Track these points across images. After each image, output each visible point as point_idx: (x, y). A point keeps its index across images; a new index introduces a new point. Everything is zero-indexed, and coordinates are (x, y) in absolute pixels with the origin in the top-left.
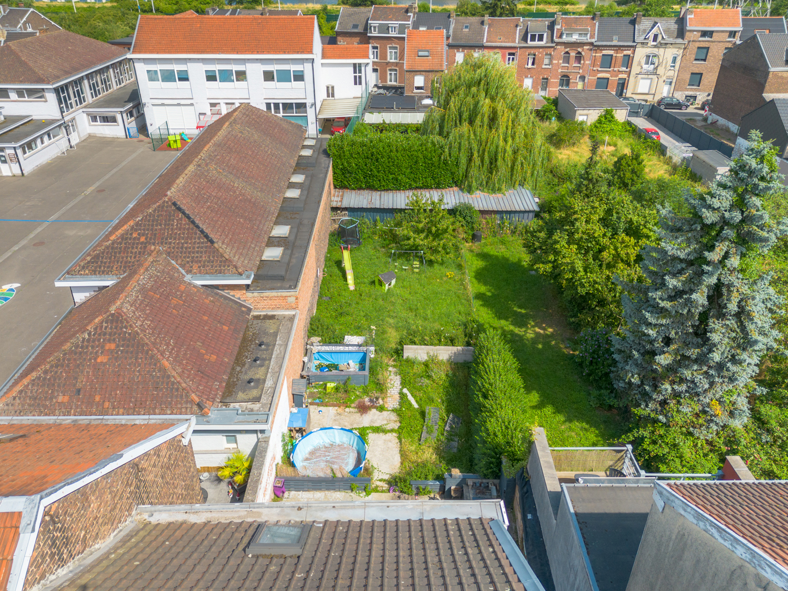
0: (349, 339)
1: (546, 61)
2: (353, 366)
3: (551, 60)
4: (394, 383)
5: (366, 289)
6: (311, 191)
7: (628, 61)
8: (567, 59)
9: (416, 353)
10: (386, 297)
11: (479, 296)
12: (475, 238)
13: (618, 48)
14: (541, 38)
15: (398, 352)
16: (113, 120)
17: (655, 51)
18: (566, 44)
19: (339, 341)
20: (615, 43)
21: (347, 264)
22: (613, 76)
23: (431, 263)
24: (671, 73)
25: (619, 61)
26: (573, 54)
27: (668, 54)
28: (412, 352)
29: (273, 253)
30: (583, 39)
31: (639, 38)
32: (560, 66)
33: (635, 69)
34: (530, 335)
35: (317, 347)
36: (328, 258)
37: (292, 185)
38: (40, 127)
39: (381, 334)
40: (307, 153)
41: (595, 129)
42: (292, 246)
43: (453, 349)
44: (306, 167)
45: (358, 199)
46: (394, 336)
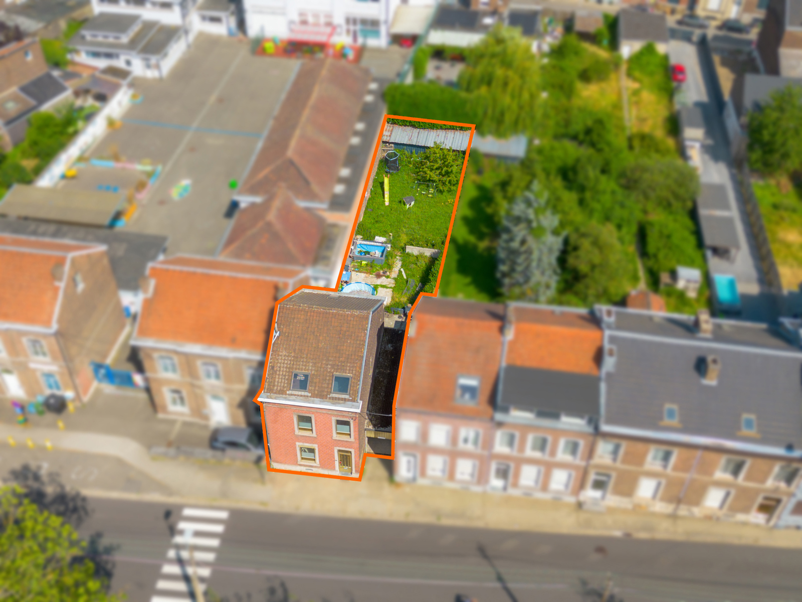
0: (378, 238)
2: (378, 254)
4: (398, 265)
5: (395, 206)
6: (366, 136)
9: (413, 250)
10: (405, 213)
11: (464, 219)
12: (480, 173)
15: (404, 249)
16: (220, 20)
19: (372, 239)
21: (387, 187)
23: (441, 192)
28: (410, 249)
29: (339, 189)
34: (483, 245)
35: (360, 241)
36: (375, 181)
37: (356, 133)
38: (169, 34)
39: (397, 237)
40: (369, 98)
41: (636, 60)
42: (351, 183)
43: (433, 250)
44: (367, 113)
45: (402, 135)
46: (404, 238)
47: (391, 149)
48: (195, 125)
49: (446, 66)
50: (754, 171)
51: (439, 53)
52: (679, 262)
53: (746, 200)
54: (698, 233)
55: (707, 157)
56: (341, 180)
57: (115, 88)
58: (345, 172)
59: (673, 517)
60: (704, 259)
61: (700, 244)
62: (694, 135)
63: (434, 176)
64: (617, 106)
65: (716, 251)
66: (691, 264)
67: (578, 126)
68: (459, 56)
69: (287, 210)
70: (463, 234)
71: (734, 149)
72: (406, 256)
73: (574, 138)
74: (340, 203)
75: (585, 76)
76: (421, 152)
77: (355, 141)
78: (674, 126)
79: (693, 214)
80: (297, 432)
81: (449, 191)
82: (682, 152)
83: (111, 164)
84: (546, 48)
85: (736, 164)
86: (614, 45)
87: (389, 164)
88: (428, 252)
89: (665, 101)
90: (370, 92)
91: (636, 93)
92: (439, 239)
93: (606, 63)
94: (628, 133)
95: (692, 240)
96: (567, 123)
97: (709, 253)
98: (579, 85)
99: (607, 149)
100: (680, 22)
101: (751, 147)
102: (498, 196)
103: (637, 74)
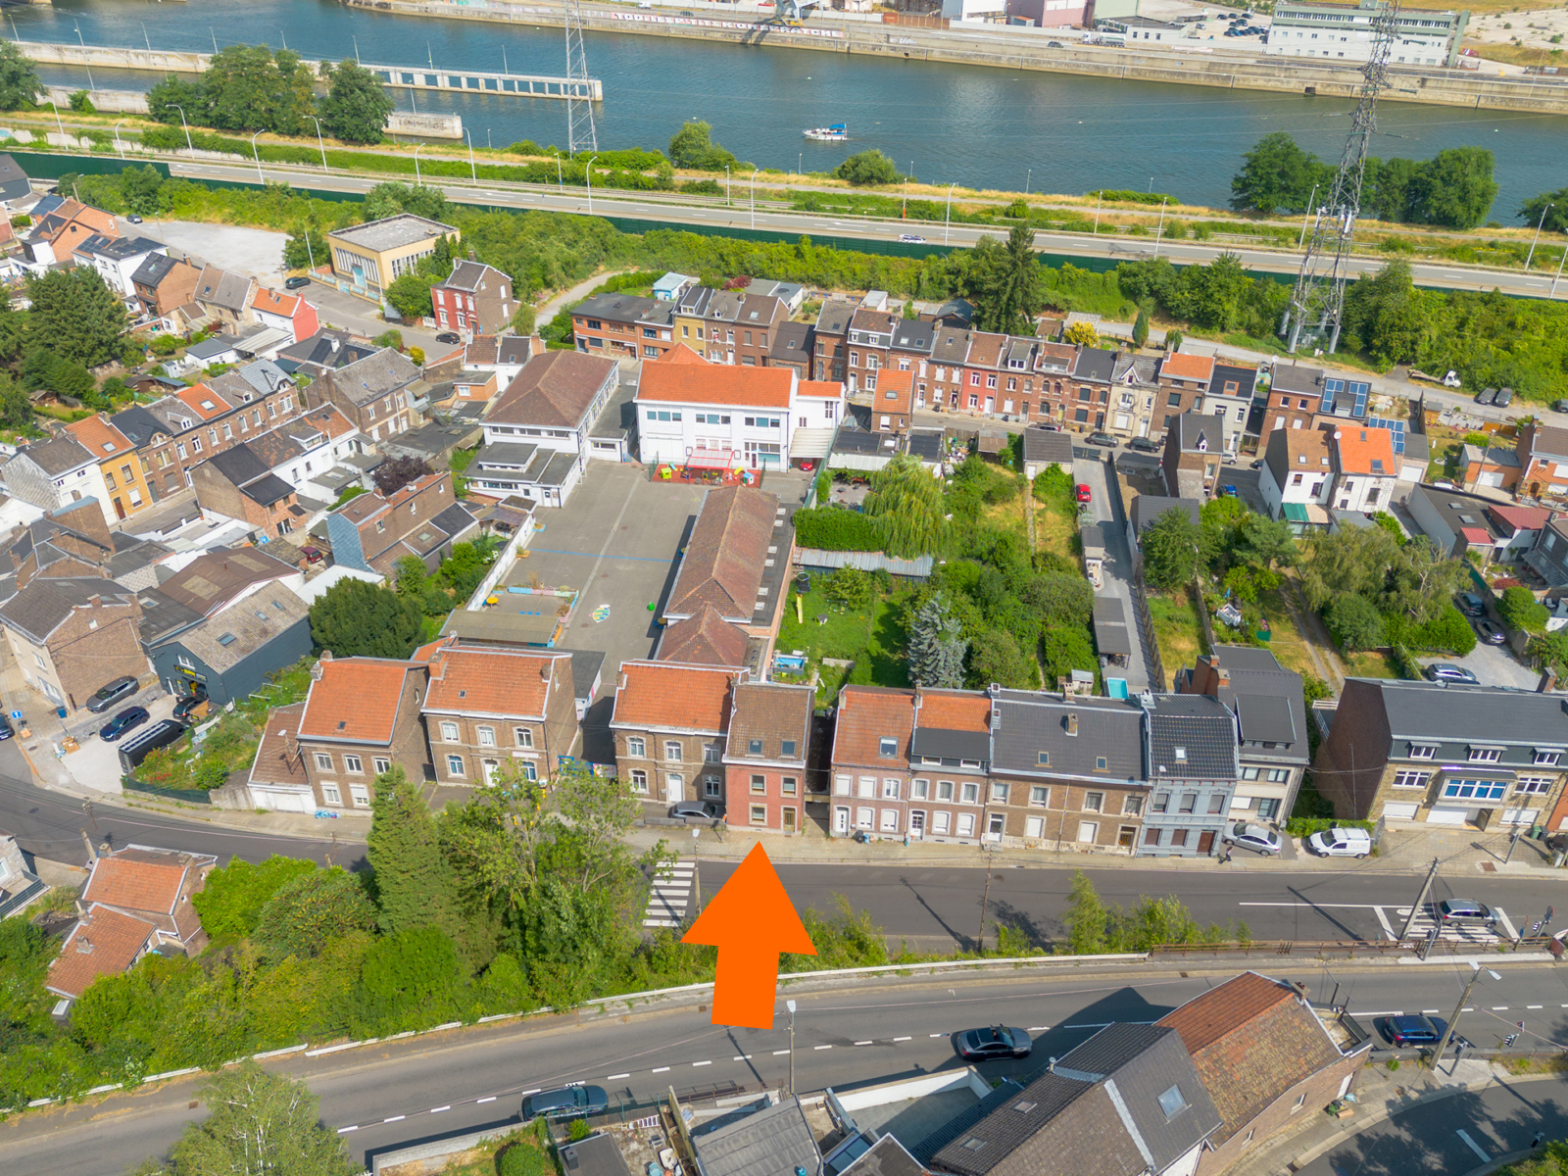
0: (795, 652)
1: (1027, 386)
2: (796, 666)
3: (1031, 386)
4: (816, 676)
5: (809, 623)
6: (781, 558)
7: (1105, 397)
8: (1047, 387)
9: (829, 662)
10: (819, 629)
11: (876, 634)
12: (888, 592)
13: (1095, 384)
14: (1021, 365)
15: (821, 661)
16: (613, 446)
17: (1131, 391)
18: (1046, 375)
19: (790, 653)
20: (1092, 379)
21: (799, 606)
22: (1093, 407)
23: (852, 610)
24: (1147, 413)
25: (1097, 396)
26: (1052, 384)
27: (1143, 396)
28: (826, 661)
29: (760, 606)
30: (1061, 372)
31: (1115, 377)
32: (1042, 395)
33: (1112, 406)
34: (896, 658)
35: (778, 655)
36: (788, 601)
37: (770, 556)
38: (567, 462)
39: (813, 650)
40: (779, 523)
41: (1040, 479)
42: (770, 601)
43: (848, 662)
44: (778, 537)
45: (813, 557)
46: (820, 652)
47: (802, 572)
48: (602, 553)
49: (849, 488)
50: (1149, 586)
51: (841, 477)
52: (1075, 667)
53: (1142, 613)
54: (1094, 643)
55: (1108, 574)
56: (760, 599)
57: (522, 518)
58: (763, 591)
59: (1057, 852)
60: (1100, 665)
61: (1096, 652)
62: (1095, 554)
63: (845, 594)
64: (1022, 527)
65: (1111, 657)
66: (1085, 667)
67: (982, 547)
68: (862, 479)
69: (715, 624)
70: (875, 647)
71: (1134, 566)
72: (823, 669)
73: (979, 558)
74: (763, 619)
75: (989, 498)
76: (831, 573)
77: (770, 563)
78: (1077, 545)
79: (1091, 626)
80: (752, 792)
81: (860, 609)
82: (1083, 570)
83: (530, 591)
84: (950, 470)
85: (1135, 580)
86: (1019, 466)
87: (799, 585)
88: (844, 663)
89: (1070, 521)
90: (779, 517)
91: (1041, 513)
92: (853, 653)
93: (1011, 484)
94: (1032, 552)
95: (1089, 648)
96: (973, 543)
97: (1105, 660)
98: (984, 506)
99: (1009, 567)
100: (1088, 441)
101: (1147, 563)
102: (908, 609)
103: (1042, 494)
